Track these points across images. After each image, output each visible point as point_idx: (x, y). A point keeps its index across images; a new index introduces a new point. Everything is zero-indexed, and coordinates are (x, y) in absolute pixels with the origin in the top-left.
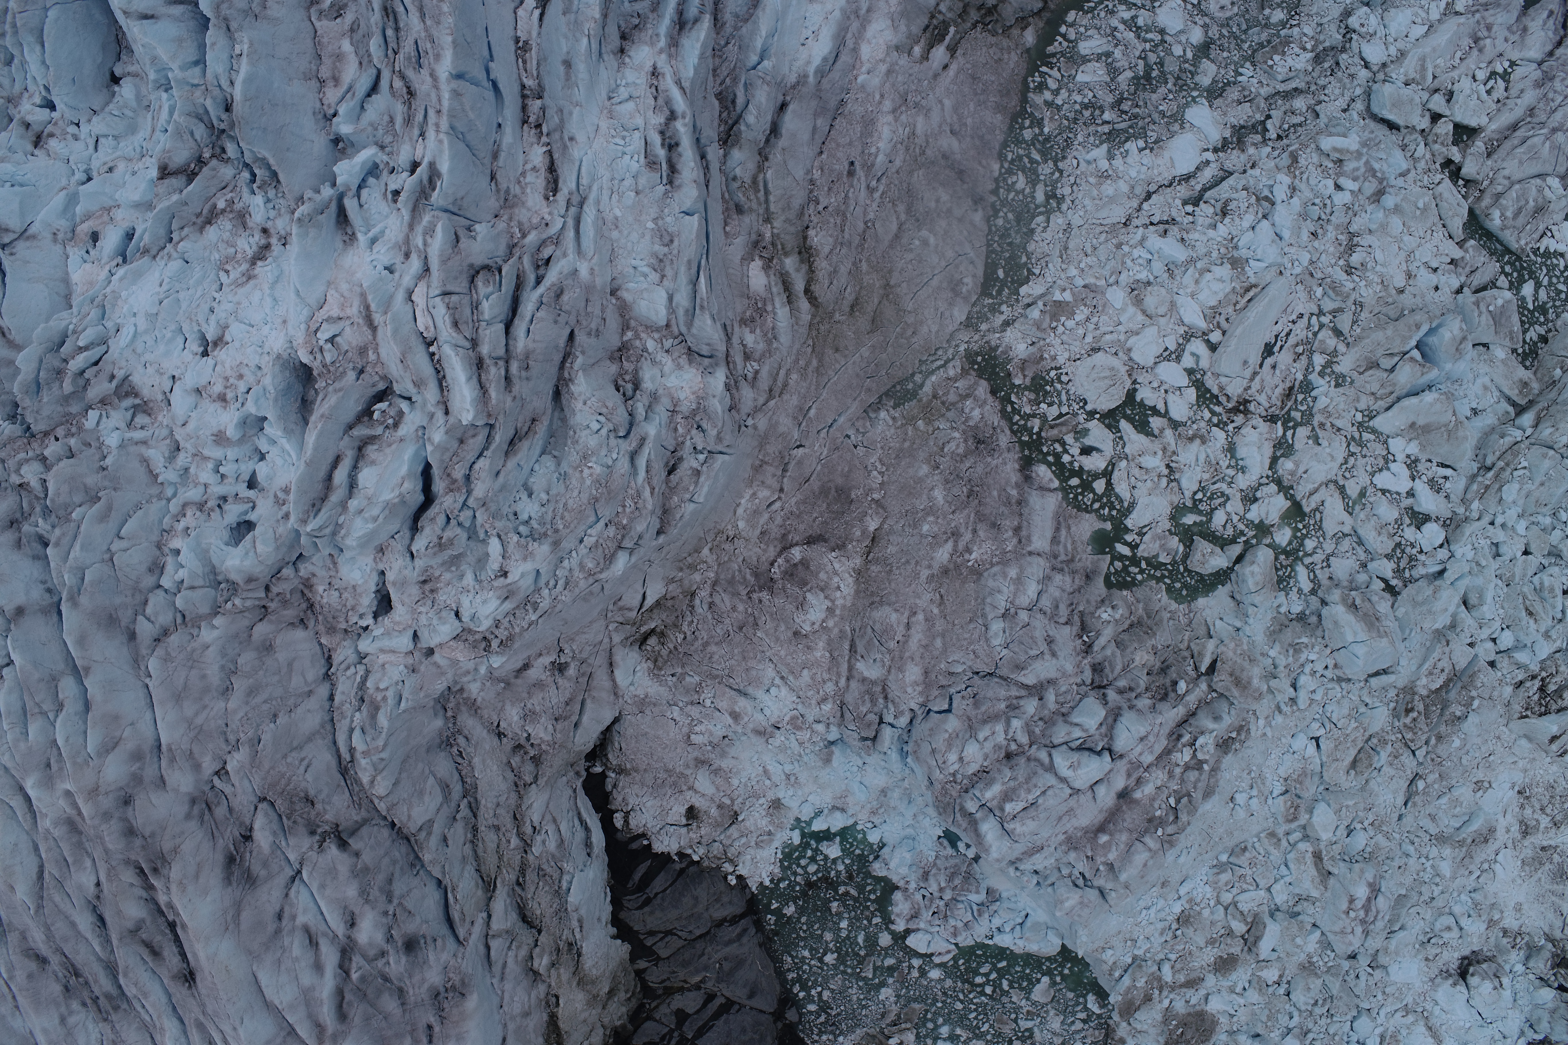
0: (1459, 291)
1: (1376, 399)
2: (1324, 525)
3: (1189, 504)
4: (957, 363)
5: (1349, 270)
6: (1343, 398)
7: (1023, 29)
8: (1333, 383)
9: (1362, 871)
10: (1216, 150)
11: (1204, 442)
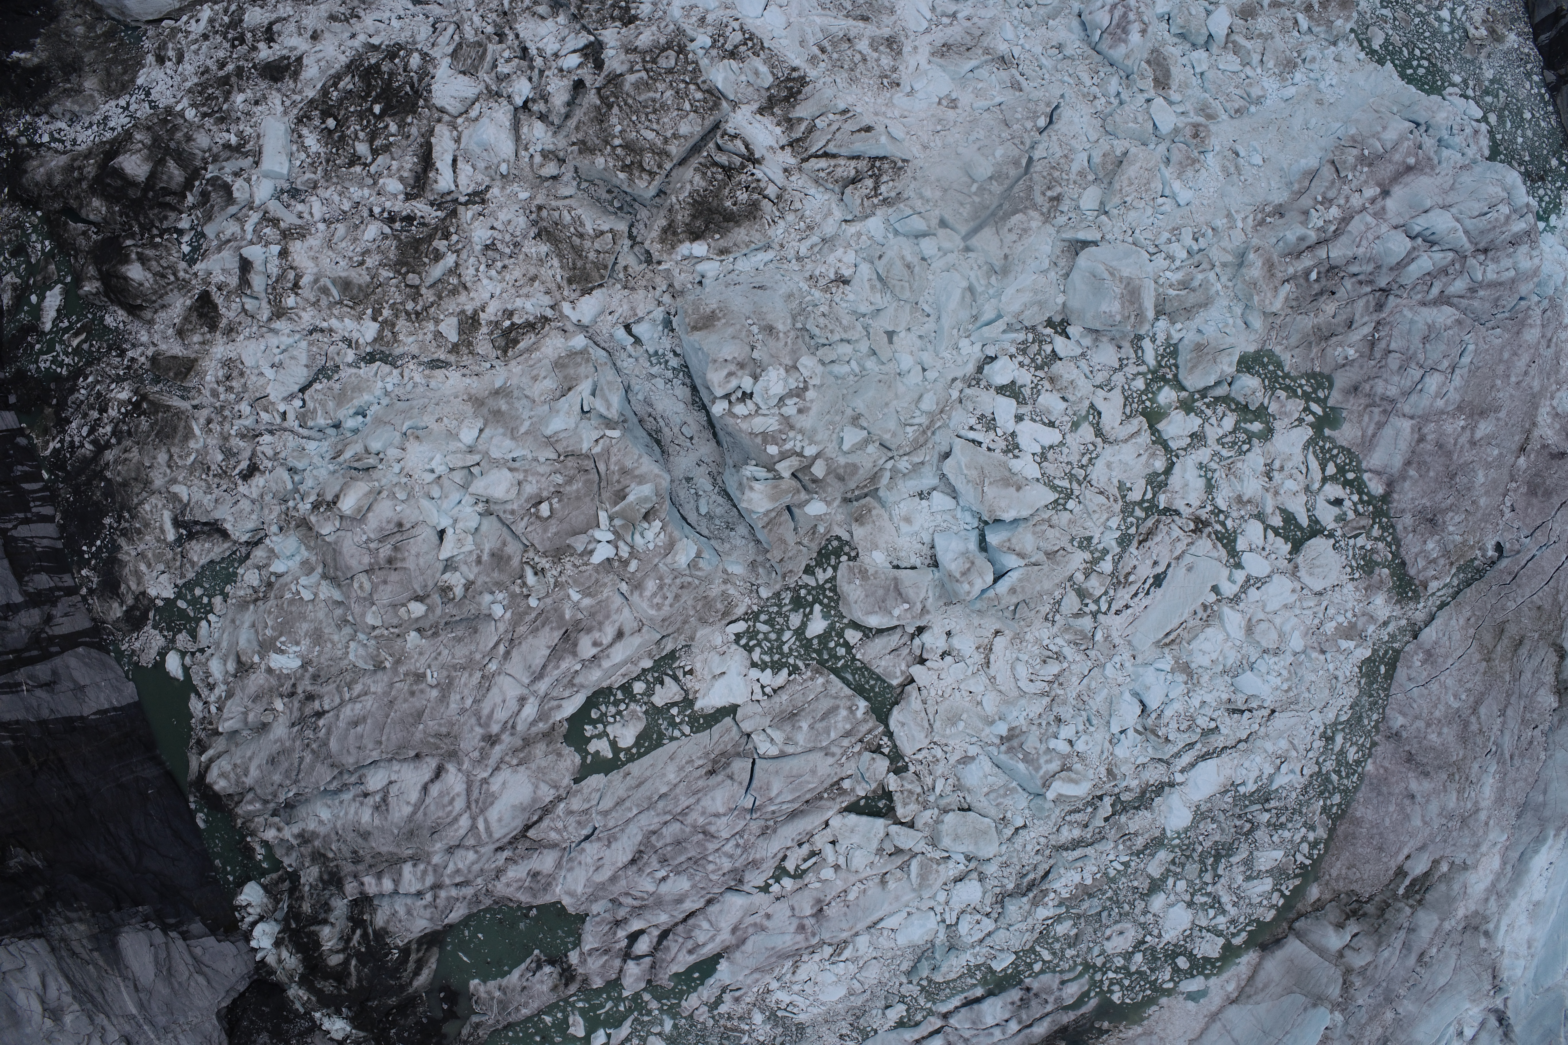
0: (920, 630)
1: (1049, 520)
2: (1122, 401)
3: (1255, 441)
4: (1430, 592)
5: (1059, 656)
6: (1089, 524)
7: (1319, 900)
8: (1095, 541)
9: (1127, 56)
10: (1172, 785)
11: (1240, 496)
